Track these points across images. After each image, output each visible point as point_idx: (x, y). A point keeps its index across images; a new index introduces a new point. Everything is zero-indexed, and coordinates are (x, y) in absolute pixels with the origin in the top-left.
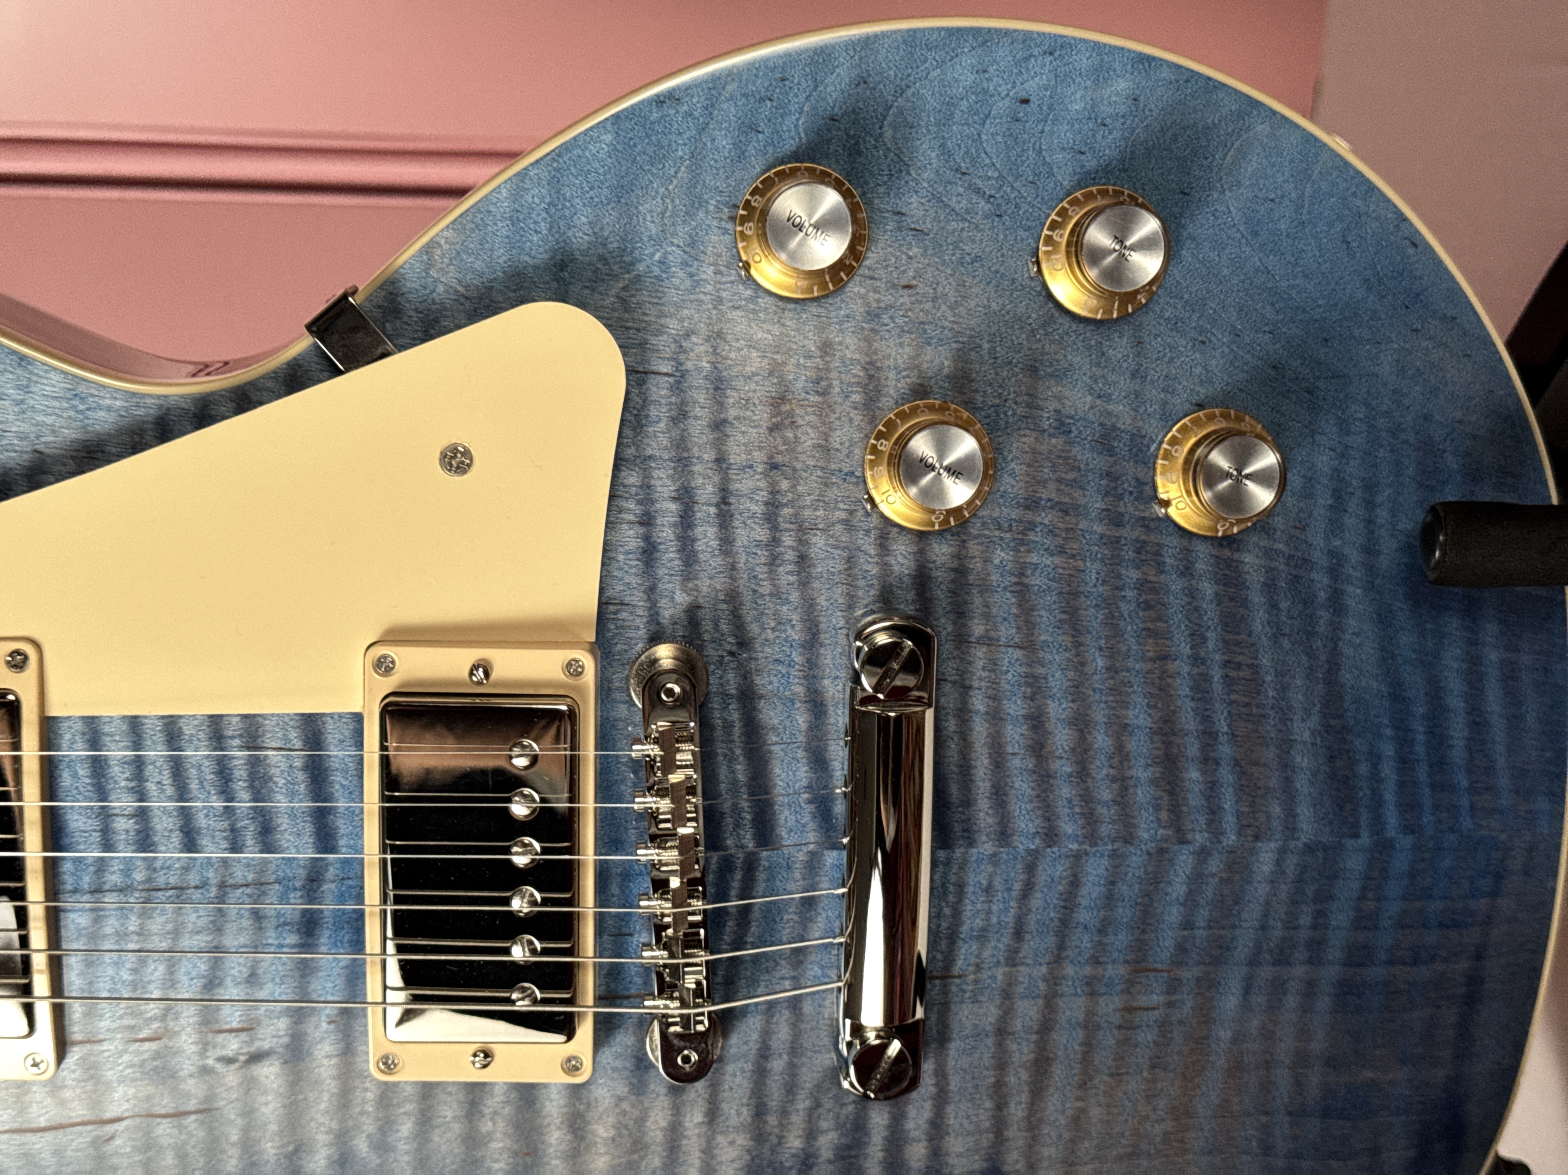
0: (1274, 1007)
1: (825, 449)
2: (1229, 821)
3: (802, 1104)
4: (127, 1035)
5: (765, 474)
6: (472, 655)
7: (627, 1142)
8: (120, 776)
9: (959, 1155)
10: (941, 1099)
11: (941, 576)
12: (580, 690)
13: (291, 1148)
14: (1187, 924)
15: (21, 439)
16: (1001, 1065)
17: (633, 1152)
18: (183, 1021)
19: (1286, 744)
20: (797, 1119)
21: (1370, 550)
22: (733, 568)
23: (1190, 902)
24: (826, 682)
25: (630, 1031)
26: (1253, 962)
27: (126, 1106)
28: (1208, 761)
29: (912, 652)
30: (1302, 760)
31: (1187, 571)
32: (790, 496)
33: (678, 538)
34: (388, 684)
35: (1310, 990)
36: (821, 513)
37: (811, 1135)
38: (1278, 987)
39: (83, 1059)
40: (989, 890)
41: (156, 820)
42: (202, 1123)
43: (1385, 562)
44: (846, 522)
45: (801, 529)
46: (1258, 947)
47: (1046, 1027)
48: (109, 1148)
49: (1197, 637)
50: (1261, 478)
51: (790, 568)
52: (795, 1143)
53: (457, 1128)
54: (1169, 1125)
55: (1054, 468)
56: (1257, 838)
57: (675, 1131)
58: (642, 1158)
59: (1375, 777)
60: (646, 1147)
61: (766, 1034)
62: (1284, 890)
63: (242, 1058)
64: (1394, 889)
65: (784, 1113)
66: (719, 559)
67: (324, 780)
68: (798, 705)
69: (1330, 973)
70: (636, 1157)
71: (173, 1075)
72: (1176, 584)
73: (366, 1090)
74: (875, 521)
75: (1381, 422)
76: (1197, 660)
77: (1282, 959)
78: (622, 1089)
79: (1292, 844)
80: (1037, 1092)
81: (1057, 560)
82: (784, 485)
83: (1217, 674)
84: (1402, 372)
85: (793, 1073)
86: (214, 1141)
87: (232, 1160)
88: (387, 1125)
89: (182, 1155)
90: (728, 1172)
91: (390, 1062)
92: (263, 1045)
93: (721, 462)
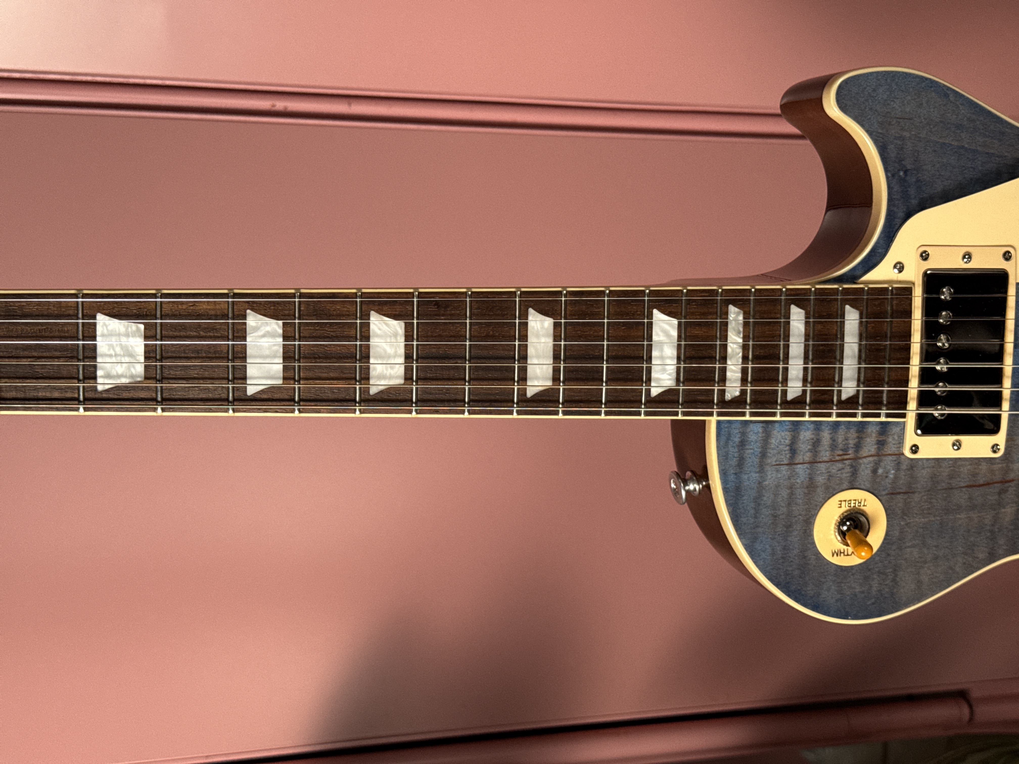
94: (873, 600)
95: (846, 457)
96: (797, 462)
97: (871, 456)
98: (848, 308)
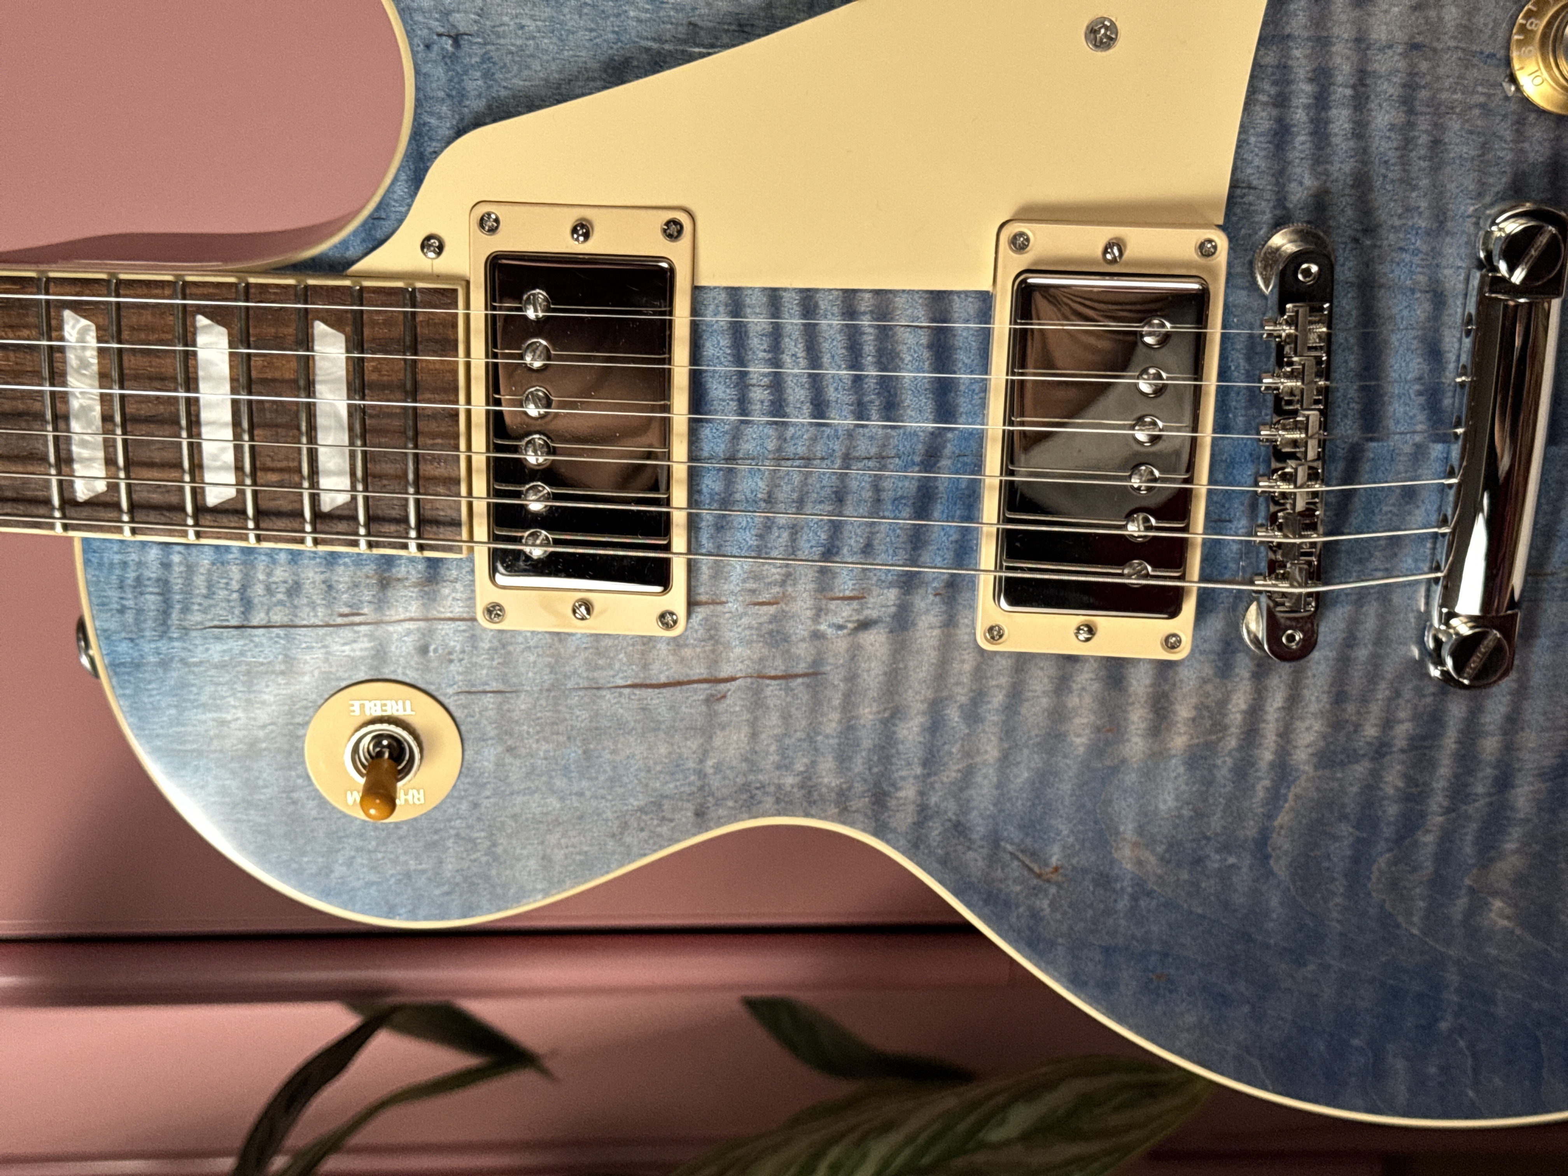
1: (1467, 30)
3: (1382, 692)
4: (748, 599)
5: (1405, 55)
6: (1108, 233)
7: (1208, 723)
8: (758, 345)
9: (1533, 751)
10: (1521, 693)
12: (1212, 271)
13: (886, 715)
15: (677, 11)
17: (1211, 733)
18: (800, 587)
20: (1376, 709)
22: (1365, 151)
24: (1448, 272)
25: (1221, 615)
27: (740, 666)
29: (1554, 236)
32: (1429, 78)
33: (1311, 121)
34: (1022, 261)
36: (1458, 96)
37: (1388, 724)
39: (706, 619)
41: (789, 391)
42: (808, 686)
44: (1482, 106)
45: (1437, 113)
48: (721, 707)
51: (1422, 152)
52: (1370, 731)
53: (1045, 702)
57: (1255, 712)
58: (1220, 740)
60: (1225, 728)
61: (1354, 623)
63: (850, 625)
65: (1364, 700)
66: (1351, 143)
67: (948, 358)
68: (1418, 295)
70: (1214, 737)
71: (786, 639)
73: (963, 661)
74: (1513, 106)
78: (1208, 670)
82: (1424, 66)
85: (1376, 663)
86: (816, 705)
87: (831, 723)
88: (978, 697)
89: (786, 717)
90: (1301, 756)
91: (995, 633)
92: (872, 613)
93: (1361, 42)
94: (446, 888)
95: (357, 619)
96: (255, 623)
97: (411, 619)
98: (320, 327)
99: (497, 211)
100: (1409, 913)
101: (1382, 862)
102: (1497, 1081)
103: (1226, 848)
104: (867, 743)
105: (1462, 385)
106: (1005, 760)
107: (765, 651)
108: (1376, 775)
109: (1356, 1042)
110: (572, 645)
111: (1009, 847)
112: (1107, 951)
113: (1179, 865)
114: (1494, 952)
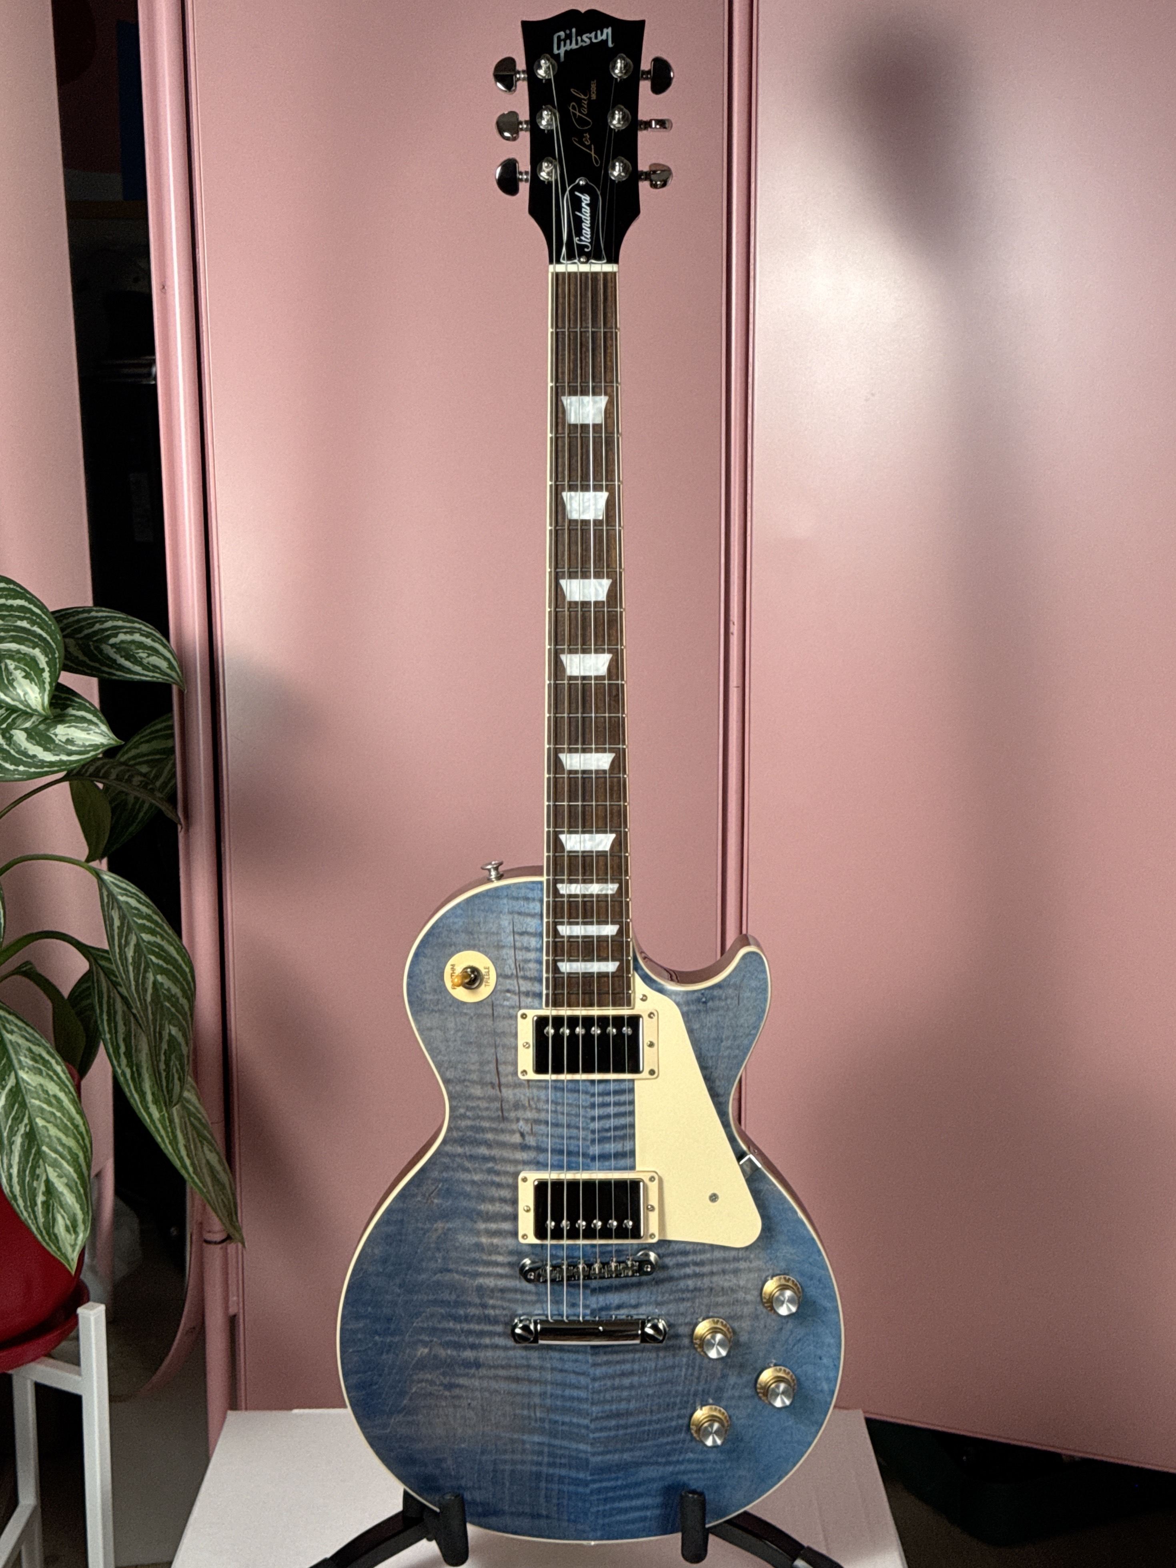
0: (533, 1452)
1: (717, 1305)
2: (597, 1435)
3: (505, 1304)
4: (530, 1098)
5: (709, 1287)
6: (656, 1205)
7: (491, 1248)
8: (616, 1098)
9: (485, 1355)
10: (506, 1348)
11: (678, 1342)
12: (646, 1239)
13: (489, 1142)
14: (563, 1423)
15: (716, 1068)
16: (517, 1367)
17: (488, 1250)
18: (536, 1114)
19: (622, 1451)
20: (499, 1303)
21: (684, 1473)
22: (681, 1279)
23: (571, 1424)
24: (647, 1308)
26: (550, 1445)
27: (505, 1094)
28: (617, 1427)
29: (659, 1339)
30: (617, 1456)
31: (679, 1417)
32: (702, 1295)
33: (689, 1262)
34: (647, 1180)
35: (540, 1464)
36: (697, 1305)
37: (494, 1307)
38: (541, 1453)
39: (525, 1085)
40: (576, 1361)
41: (605, 1109)
42: (498, 1116)
43: (680, 1477)
44: (695, 1312)
45: (692, 1299)
46: (554, 1446)
47: (530, 1381)
48: (489, 1087)
49: (658, 1421)
50: (714, 1441)
51: (681, 1296)
52: (491, 1302)
53: (497, 1195)
54: (493, 1422)
55: (711, 1375)
56: (592, 1444)
57: (496, 1264)
58: (485, 1253)
59: (609, 1480)
60: (490, 1255)
61: (530, 1292)
62: (574, 1454)
63: (522, 1130)
64: (572, 1488)
65: (502, 1299)
66: (683, 1274)
67: (616, 1158)
68: (637, 1300)
69: (544, 1469)
70: (486, 1251)
71: (518, 1109)
72: (675, 1414)
73: (510, 1167)
74: (696, 1321)
75: (724, 1473)
76: (650, 1422)
77: (550, 1455)
78: (510, 1248)
79: (589, 1455)
80: (508, 1378)
81: (683, 1378)
82: (706, 1293)
83: (646, 1428)
84: (739, 1477)
85: (516, 1301)
86: (491, 1119)
87: (486, 1124)
88: (498, 1173)
89: (487, 1109)
90: (481, 1280)
91: (525, 1180)
92: (527, 1138)
93: (712, 1273)
94: (420, 997)
95: (518, 970)
96: (515, 936)
97: (519, 988)
98: (617, 964)
99: (655, 1018)
100: (422, 1321)
101: (443, 1311)
102: (356, 1359)
103: (444, 1258)
104: (477, 1136)
105: (611, 1317)
106: (473, 1183)
107: (512, 1103)
108: (475, 1305)
109: (370, 1309)
110: (512, 1040)
111: (440, 1186)
112: (402, 1221)
113: (436, 1243)
114: (407, 1352)
